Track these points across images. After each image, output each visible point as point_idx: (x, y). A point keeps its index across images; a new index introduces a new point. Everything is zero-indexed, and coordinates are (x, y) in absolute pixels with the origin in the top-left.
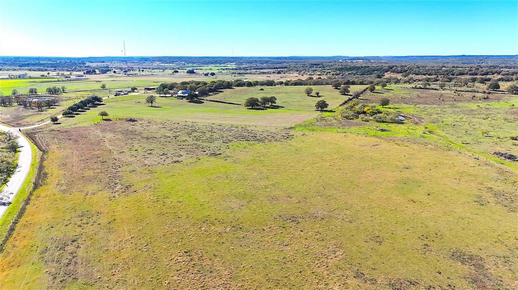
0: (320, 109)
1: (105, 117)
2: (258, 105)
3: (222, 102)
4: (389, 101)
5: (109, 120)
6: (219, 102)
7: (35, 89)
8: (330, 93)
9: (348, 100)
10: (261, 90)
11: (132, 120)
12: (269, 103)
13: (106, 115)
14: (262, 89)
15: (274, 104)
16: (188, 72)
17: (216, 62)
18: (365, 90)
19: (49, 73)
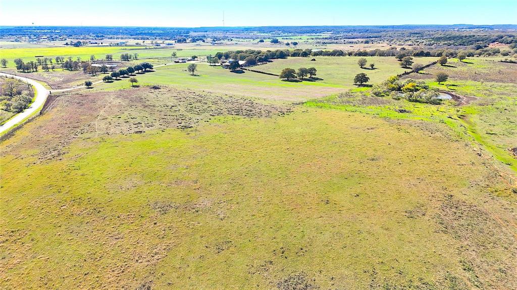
0: (358, 83)
1: (135, 84)
2: (294, 77)
3: (262, 73)
4: (447, 76)
5: (138, 86)
6: (260, 72)
7: (111, 56)
8: (389, 66)
9: (403, 74)
10: (312, 60)
11: (155, 88)
12: (309, 75)
13: (136, 82)
14: (314, 60)
15: (313, 76)
16: (272, 42)
17: (313, 31)
18: (434, 63)
19: (144, 42)
